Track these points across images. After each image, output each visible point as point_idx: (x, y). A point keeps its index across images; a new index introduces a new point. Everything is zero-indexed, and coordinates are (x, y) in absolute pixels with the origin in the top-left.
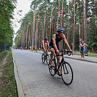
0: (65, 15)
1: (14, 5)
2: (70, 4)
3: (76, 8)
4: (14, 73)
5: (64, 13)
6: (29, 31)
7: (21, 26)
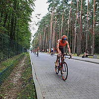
0: (83, 17)
1: (32, 8)
2: (89, 4)
3: (96, 8)
4: (32, 75)
5: (82, 15)
6: (46, 34)
7: (39, 29)
